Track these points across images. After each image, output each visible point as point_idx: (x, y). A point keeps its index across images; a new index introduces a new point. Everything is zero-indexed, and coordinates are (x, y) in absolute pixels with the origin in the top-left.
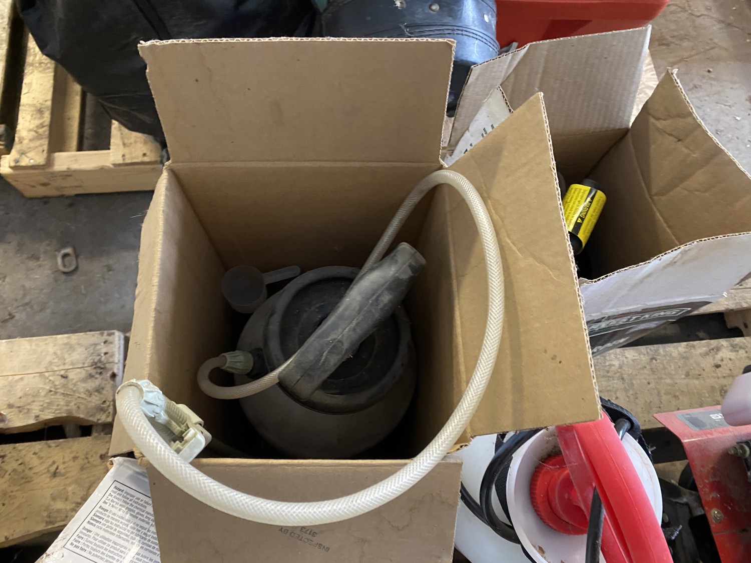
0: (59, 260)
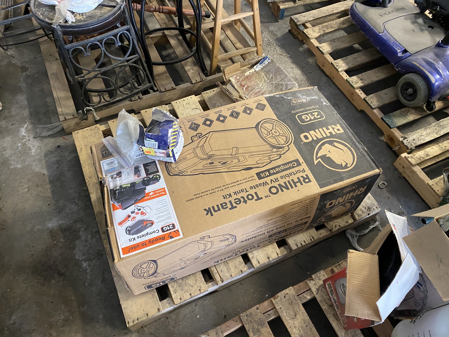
0: (381, 183)
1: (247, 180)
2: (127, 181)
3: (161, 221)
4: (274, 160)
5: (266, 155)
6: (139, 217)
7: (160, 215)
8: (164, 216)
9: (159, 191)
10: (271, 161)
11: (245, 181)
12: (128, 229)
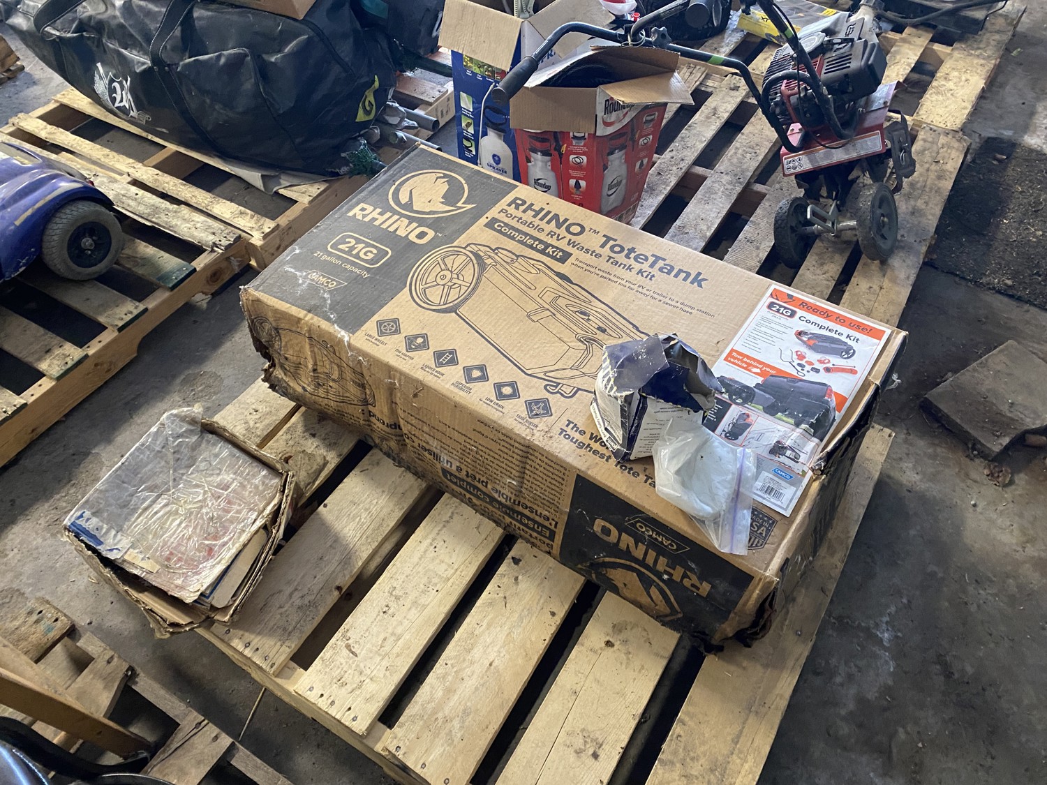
1: (588, 268)
2: (775, 426)
3: (783, 326)
4: (513, 254)
5: (510, 269)
6: (812, 356)
7: (773, 333)
8: (771, 329)
9: (740, 363)
10: (518, 256)
11: (592, 270)
12: (846, 356)
